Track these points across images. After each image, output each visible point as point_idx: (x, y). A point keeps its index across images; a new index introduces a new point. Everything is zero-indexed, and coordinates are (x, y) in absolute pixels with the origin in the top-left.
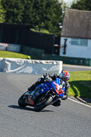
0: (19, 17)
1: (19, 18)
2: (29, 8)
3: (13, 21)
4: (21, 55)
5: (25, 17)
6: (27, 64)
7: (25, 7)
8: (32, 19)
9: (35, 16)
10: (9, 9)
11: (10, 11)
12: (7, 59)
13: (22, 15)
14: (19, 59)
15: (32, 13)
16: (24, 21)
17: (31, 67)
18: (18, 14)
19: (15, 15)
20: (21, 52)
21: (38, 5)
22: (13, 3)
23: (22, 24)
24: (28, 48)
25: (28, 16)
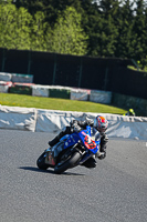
0: (110, 46)
1: (110, 49)
2: (126, 32)
3: (100, 53)
4: (112, 108)
5: (120, 46)
6: (121, 122)
7: (120, 31)
8: (131, 49)
9: (136, 45)
10: (94, 34)
11: (95, 38)
12: (89, 114)
13: (114, 44)
14: (109, 115)
15: (131, 40)
16: (117, 54)
17: (128, 128)
18: (107, 42)
19: (104, 44)
20: (113, 103)
21: (140, 28)
22: (100, 25)
23: (114, 57)
24: (124, 97)
25: (124, 45)
